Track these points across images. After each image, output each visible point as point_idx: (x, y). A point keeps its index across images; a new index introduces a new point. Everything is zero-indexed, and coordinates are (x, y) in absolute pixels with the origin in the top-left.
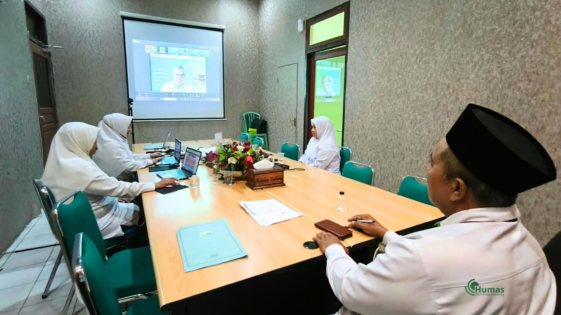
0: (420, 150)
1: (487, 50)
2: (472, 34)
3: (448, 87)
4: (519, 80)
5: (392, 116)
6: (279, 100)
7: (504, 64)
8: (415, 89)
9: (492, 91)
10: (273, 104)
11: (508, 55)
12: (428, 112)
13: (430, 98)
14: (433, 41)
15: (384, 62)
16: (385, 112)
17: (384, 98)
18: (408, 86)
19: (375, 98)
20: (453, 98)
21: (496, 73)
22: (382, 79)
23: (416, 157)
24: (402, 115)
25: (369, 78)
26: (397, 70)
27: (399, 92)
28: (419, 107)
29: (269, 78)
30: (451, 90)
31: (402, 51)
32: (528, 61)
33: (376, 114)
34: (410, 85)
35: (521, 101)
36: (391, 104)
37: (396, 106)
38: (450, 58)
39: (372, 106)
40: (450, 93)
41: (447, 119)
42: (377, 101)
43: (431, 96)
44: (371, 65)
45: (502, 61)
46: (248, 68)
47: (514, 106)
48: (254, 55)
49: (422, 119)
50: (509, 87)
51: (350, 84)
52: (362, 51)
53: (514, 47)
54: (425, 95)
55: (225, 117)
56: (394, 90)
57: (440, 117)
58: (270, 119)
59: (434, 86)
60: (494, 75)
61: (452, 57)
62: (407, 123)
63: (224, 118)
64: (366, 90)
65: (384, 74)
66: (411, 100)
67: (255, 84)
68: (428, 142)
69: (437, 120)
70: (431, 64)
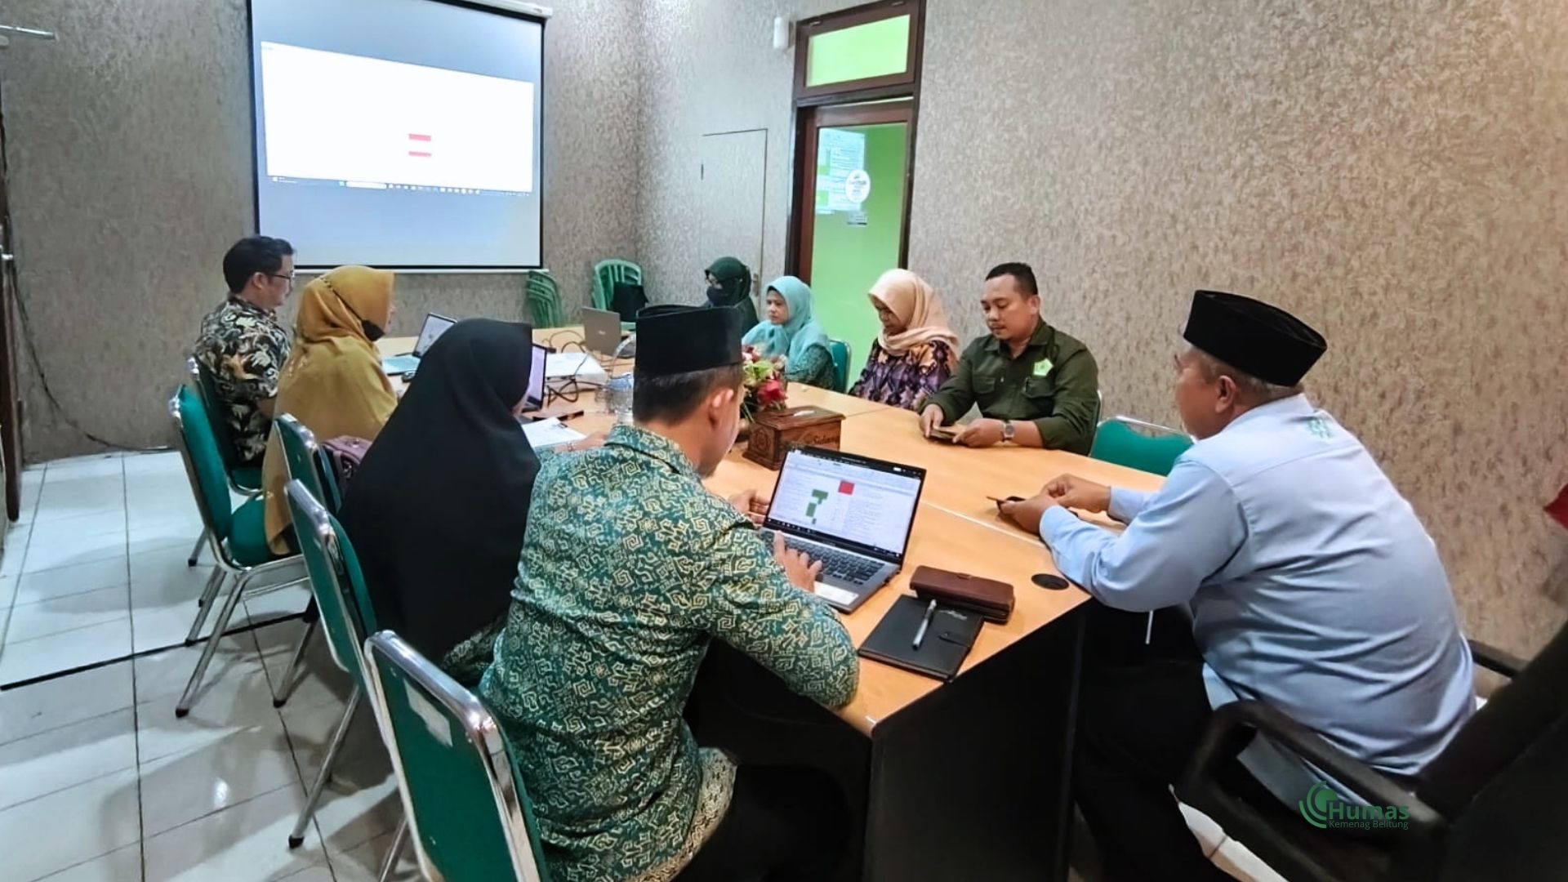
1: (1261, 146)
2: (1228, 105)
3: (1174, 218)
4: (1327, 216)
6: (704, 225)
7: (1298, 180)
8: (1094, 220)
9: (1271, 235)
10: (686, 232)
11: (1305, 161)
12: (1126, 274)
13: (1130, 240)
14: (1140, 113)
15: (1018, 150)
18: (1076, 212)
19: (992, 233)
20: (1184, 245)
21: (1280, 196)
22: (1010, 190)
25: (977, 185)
27: (1055, 223)
28: (1104, 262)
29: (673, 160)
30: (1180, 228)
31: (1063, 129)
32: (1345, 177)
34: (1082, 208)
35: (1330, 261)
38: (1179, 154)
40: (1177, 234)
41: (1171, 292)
42: (997, 241)
43: (1134, 238)
44: (983, 154)
45: (1293, 172)
46: (610, 129)
47: (1317, 268)
48: (626, 96)
49: (1111, 289)
50: (1307, 228)
51: (923, 195)
52: (956, 117)
53: (1319, 143)
54: (1119, 234)
55: (545, 265)
56: (1041, 218)
57: (1153, 286)
59: (1140, 214)
60: (1276, 199)
61: (1184, 155)
62: (1075, 297)
63: (541, 267)
64: (966, 212)
65: (1016, 178)
66: (1082, 244)
67: (626, 173)
68: (1124, 342)
69: (1146, 294)
70: (1133, 165)
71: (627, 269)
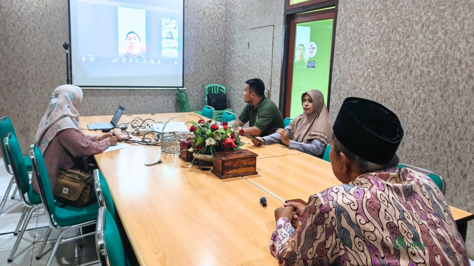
0: (424, 134)
3: (460, 62)
5: (390, 92)
6: (249, 68)
8: (419, 63)
10: (242, 72)
12: (435, 91)
14: (443, 8)
15: (382, 29)
16: (381, 88)
17: (381, 72)
18: (410, 60)
19: (370, 71)
20: (465, 76)
22: (378, 49)
23: (419, 143)
24: (403, 93)
25: (363, 48)
26: (398, 40)
27: (400, 65)
28: (424, 84)
29: (238, 41)
33: (370, 90)
34: (413, 57)
36: (389, 79)
37: (395, 81)
38: (463, 28)
39: (365, 80)
40: (462, 70)
42: (372, 74)
43: (439, 72)
44: (366, 32)
46: (213, 28)
48: (220, 14)
49: (427, 98)
51: (339, 53)
52: (354, 15)
54: (432, 70)
55: (185, 86)
56: (393, 63)
57: (449, 97)
58: (237, 90)
59: (443, 60)
62: (409, 102)
63: (183, 87)
64: (358, 60)
65: (381, 43)
66: (413, 76)
67: (220, 47)
68: (433, 125)
69: (445, 101)
70: (440, 34)
71: (220, 88)
